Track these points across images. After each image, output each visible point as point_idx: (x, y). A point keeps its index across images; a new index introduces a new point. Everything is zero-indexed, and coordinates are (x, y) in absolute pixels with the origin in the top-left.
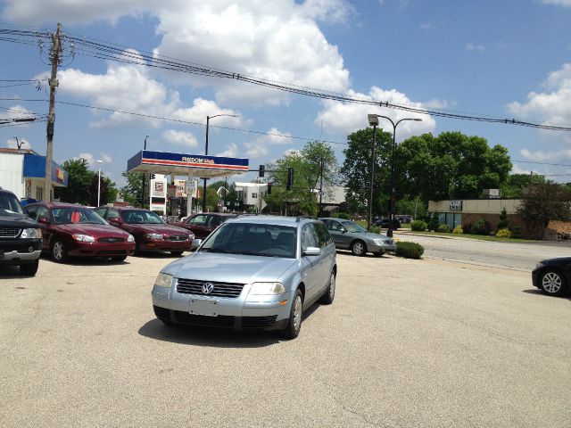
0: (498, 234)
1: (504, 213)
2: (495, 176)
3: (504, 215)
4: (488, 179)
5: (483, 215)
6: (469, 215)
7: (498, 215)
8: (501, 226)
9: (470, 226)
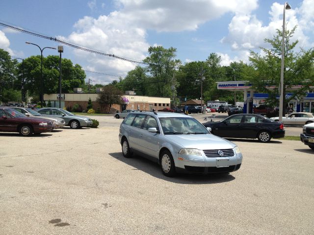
0: (88, 112)
1: (90, 100)
2: (79, 81)
3: (90, 102)
4: (75, 82)
5: (77, 102)
6: (69, 102)
7: (86, 102)
8: (89, 108)
9: (71, 108)
